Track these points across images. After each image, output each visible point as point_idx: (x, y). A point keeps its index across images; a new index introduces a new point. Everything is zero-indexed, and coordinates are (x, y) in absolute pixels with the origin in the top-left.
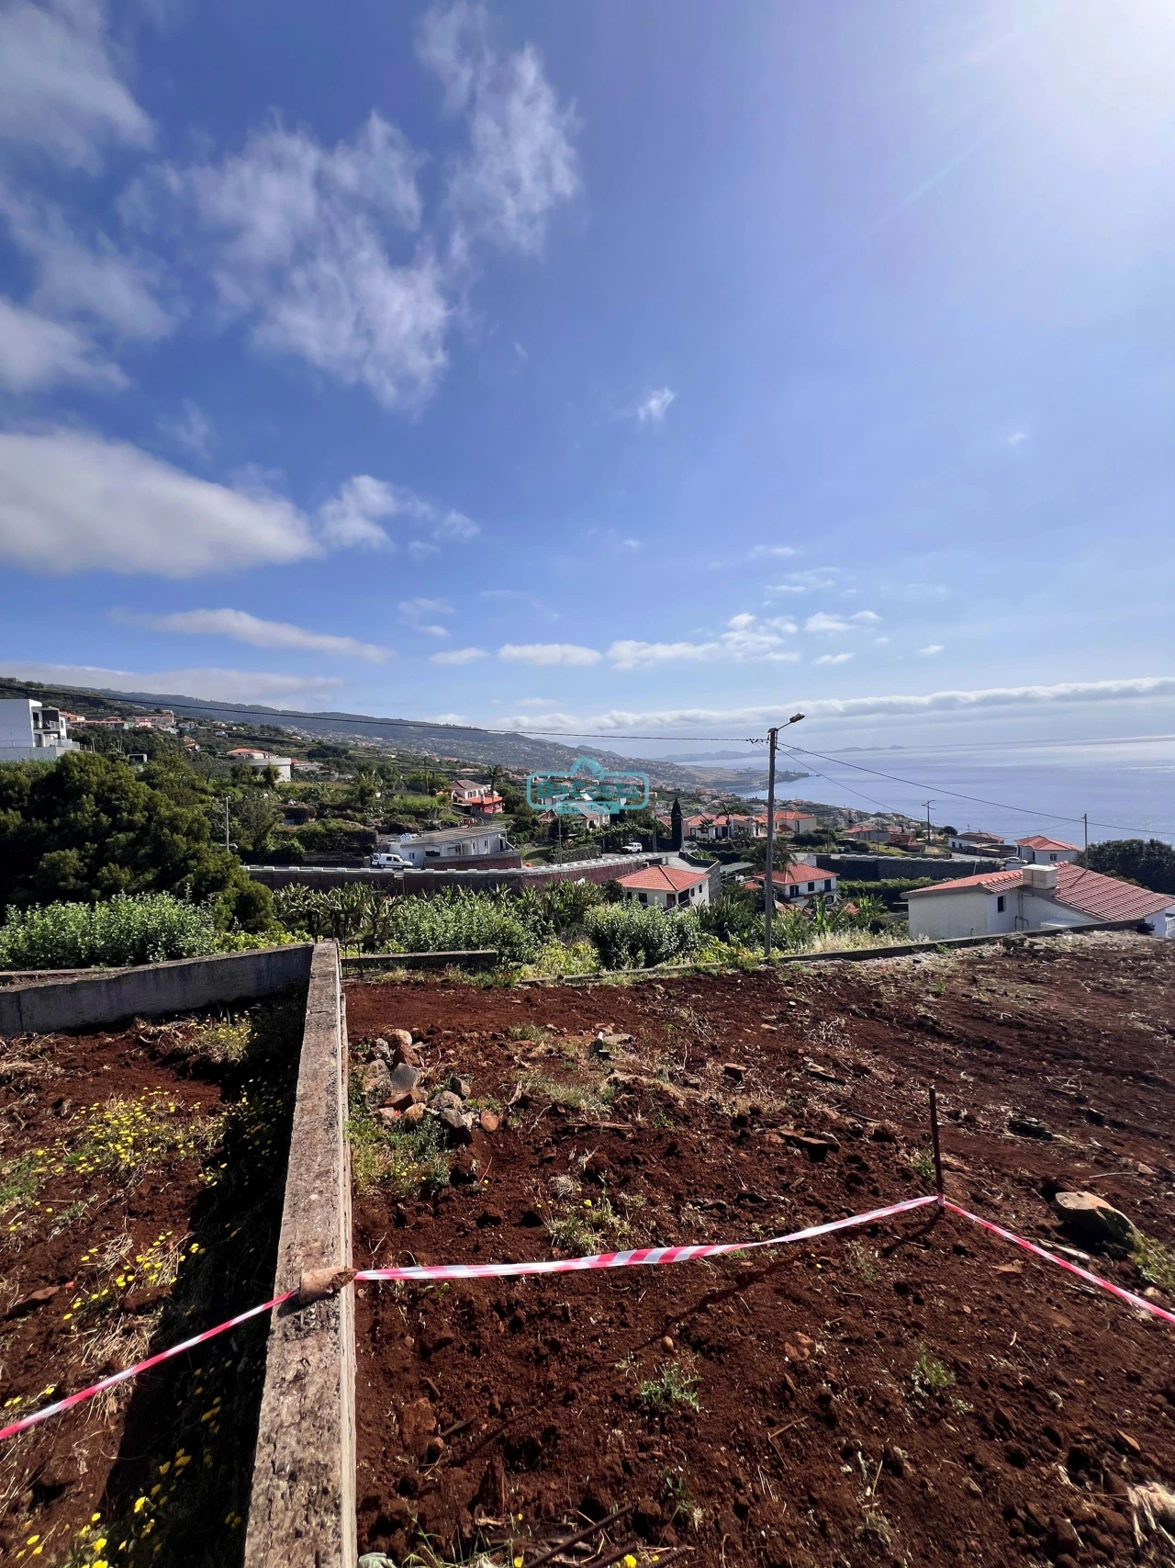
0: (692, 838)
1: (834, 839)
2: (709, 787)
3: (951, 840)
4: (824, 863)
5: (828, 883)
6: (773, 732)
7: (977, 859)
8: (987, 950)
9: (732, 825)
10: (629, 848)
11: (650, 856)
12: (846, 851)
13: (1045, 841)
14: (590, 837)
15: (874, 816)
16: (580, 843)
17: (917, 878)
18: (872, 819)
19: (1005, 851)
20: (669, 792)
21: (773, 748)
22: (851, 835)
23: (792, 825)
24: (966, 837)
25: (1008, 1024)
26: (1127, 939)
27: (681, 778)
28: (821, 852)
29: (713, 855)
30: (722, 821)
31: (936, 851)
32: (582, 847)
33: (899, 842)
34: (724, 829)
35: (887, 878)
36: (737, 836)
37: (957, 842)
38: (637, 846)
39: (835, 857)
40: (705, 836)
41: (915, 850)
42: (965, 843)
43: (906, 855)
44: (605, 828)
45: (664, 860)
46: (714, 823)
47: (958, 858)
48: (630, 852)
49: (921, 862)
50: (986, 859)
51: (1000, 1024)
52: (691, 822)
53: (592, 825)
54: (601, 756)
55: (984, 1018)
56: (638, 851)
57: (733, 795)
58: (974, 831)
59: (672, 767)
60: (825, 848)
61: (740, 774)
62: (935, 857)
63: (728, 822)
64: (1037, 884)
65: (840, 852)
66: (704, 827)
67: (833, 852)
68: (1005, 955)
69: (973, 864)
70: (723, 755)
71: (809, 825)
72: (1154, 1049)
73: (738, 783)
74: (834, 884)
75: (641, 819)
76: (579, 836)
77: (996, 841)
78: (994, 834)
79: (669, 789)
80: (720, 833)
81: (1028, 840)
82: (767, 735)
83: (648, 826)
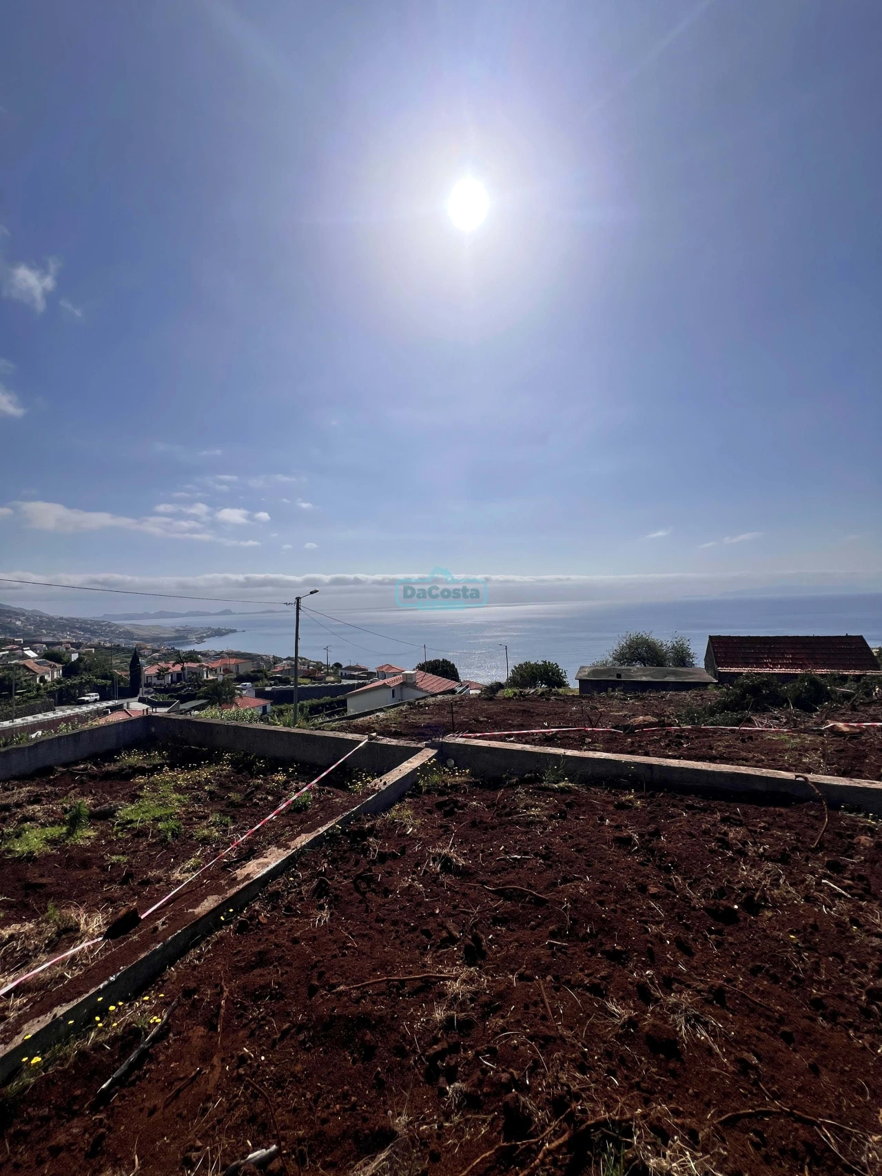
0: (148, 685)
1: (266, 677)
2: (148, 642)
3: (340, 671)
4: (260, 694)
5: (264, 708)
6: (298, 599)
7: (355, 682)
8: (404, 708)
9: (186, 672)
10: (86, 698)
11: (111, 703)
12: (275, 684)
13: (391, 667)
14: (42, 692)
15: (285, 660)
16: (30, 698)
17: (322, 698)
18: (284, 662)
19: (370, 675)
20: (107, 648)
21: (298, 608)
22: (277, 673)
23: (233, 669)
24: (349, 668)
25: (425, 727)
26: (450, 697)
27: (119, 635)
28: (257, 686)
29: (171, 697)
30: (178, 668)
31: (332, 679)
32: (32, 702)
33: (309, 675)
34: (179, 675)
35: (303, 700)
36: (191, 680)
37: (344, 672)
38: (94, 696)
39: (268, 689)
40: (161, 682)
41: (321, 679)
42: (348, 672)
43: (314, 683)
44: (59, 682)
45: (125, 705)
46: (170, 671)
47: (345, 682)
48: (87, 703)
49: (325, 687)
50: (361, 681)
51: (423, 728)
52: (150, 671)
53: (42, 679)
54: (24, 615)
55: (417, 727)
56: (96, 701)
57: (173, 649)
58: (353, 664)
59: (108, 625)
60: (260, 683)
61: (177, 631)
62: (332, 682)
63: (183, 669)
64: (409, 681)
65: (271, 685)
66: (160, 675)
67: (266, 686)
68: (411, 708)
69: (354, 685)
70: (162, 615)
71: (246, 668)
72: (470, 724)
73: (176, 638)
74: (269, 709)
75: (98, 671)
76: (29, 692)
77: (365, 670)
78: (362, 665)
79: (108, 645)
80: (175, 678)
81: (382, 667)
82: (294, 601)
83: (105, 677)
